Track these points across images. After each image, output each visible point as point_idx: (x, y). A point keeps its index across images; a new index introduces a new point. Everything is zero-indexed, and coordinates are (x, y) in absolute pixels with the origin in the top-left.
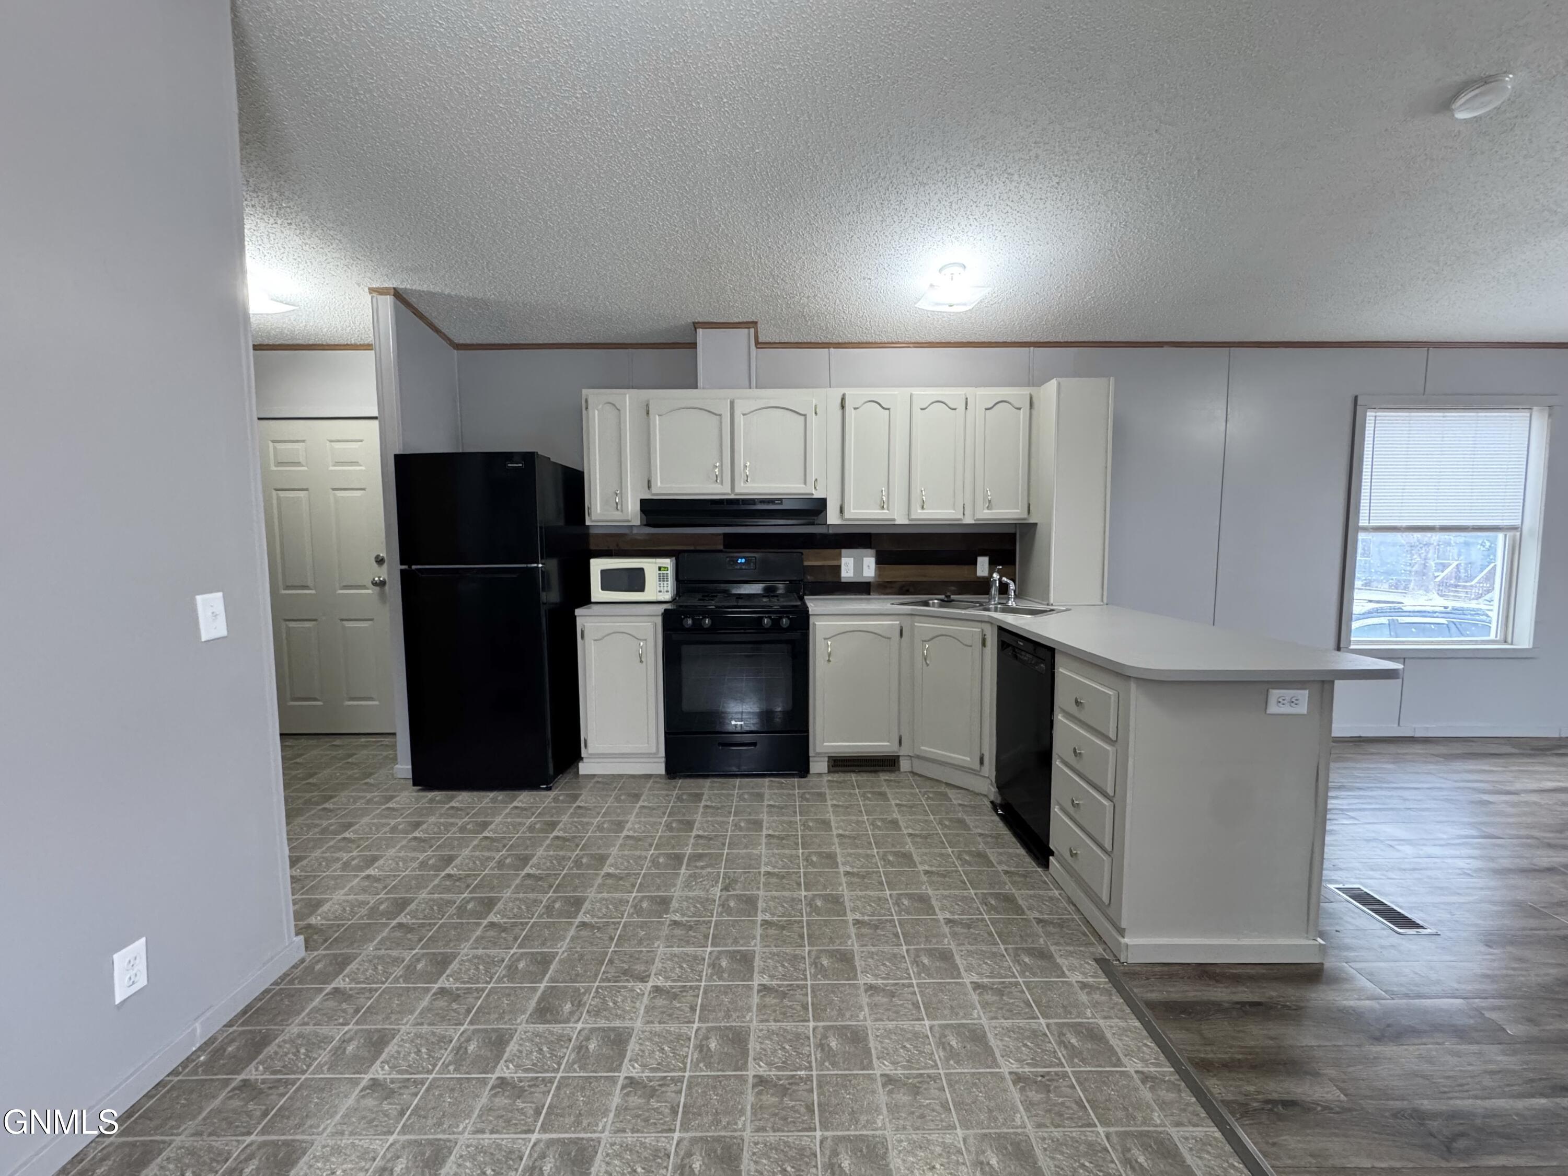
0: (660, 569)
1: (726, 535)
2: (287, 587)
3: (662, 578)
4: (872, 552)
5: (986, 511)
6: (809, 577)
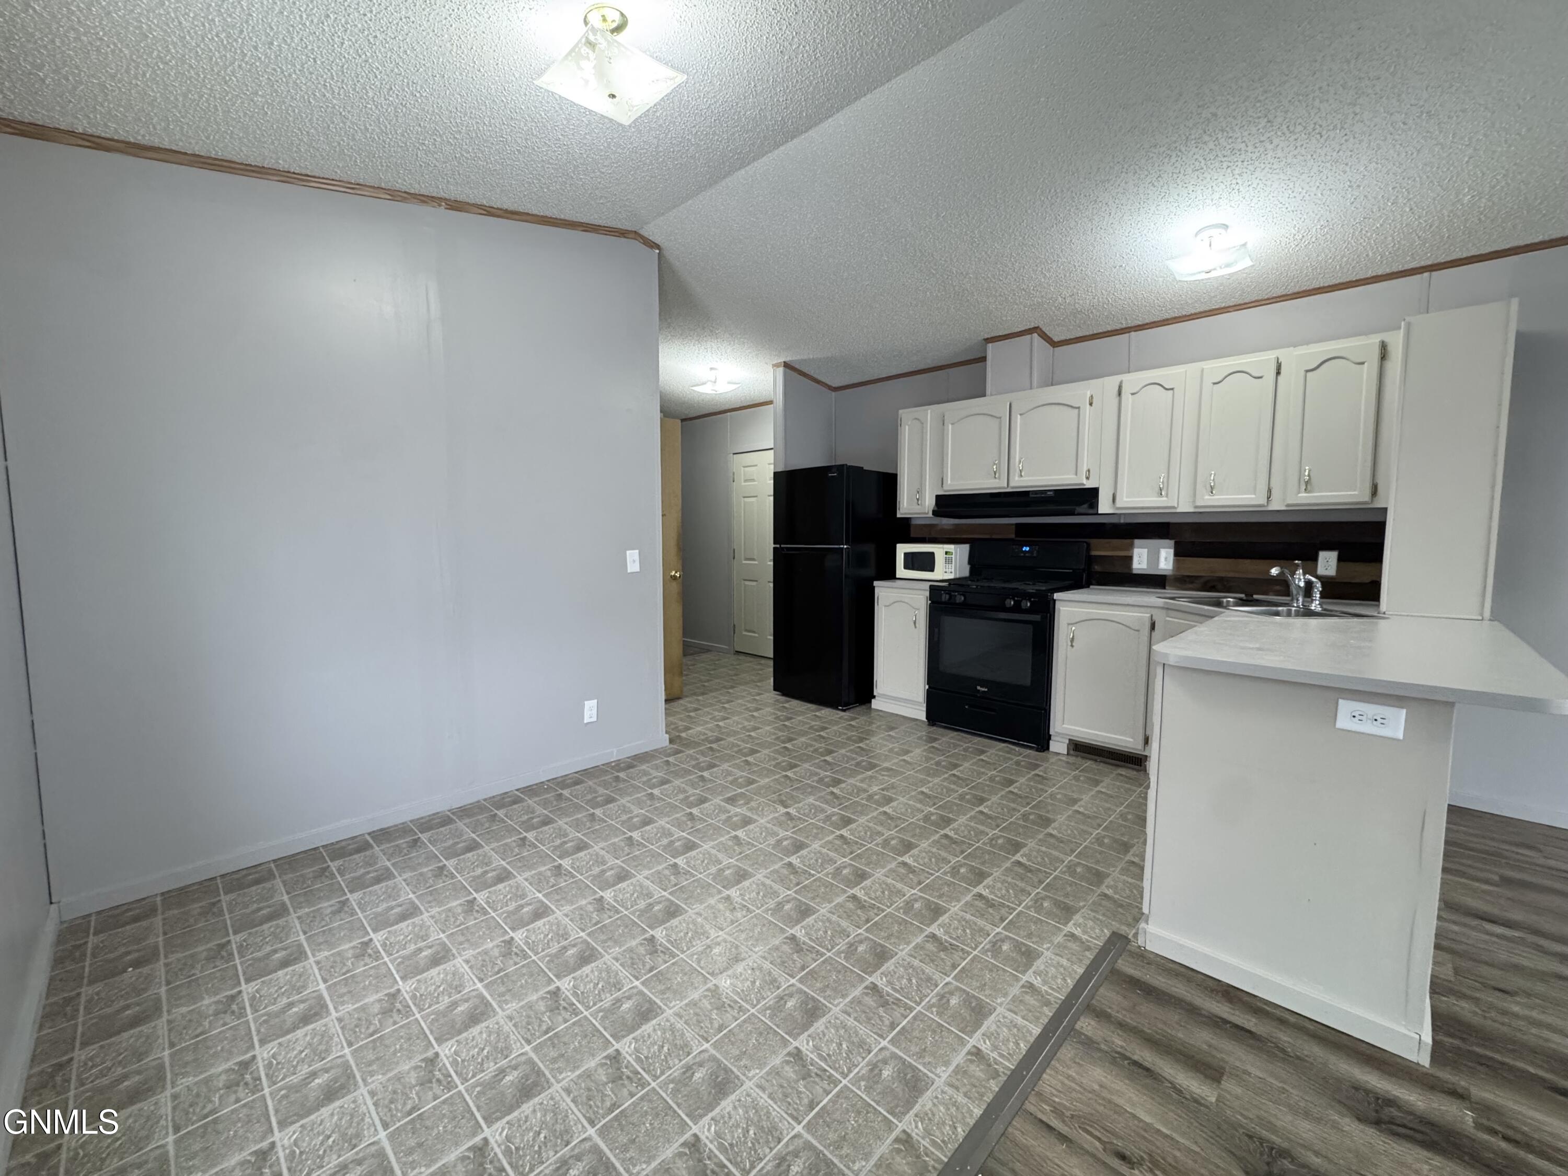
0: (947, 553)
1: (1017, 525)
4: (1171, 543)
6: (1097, 568)
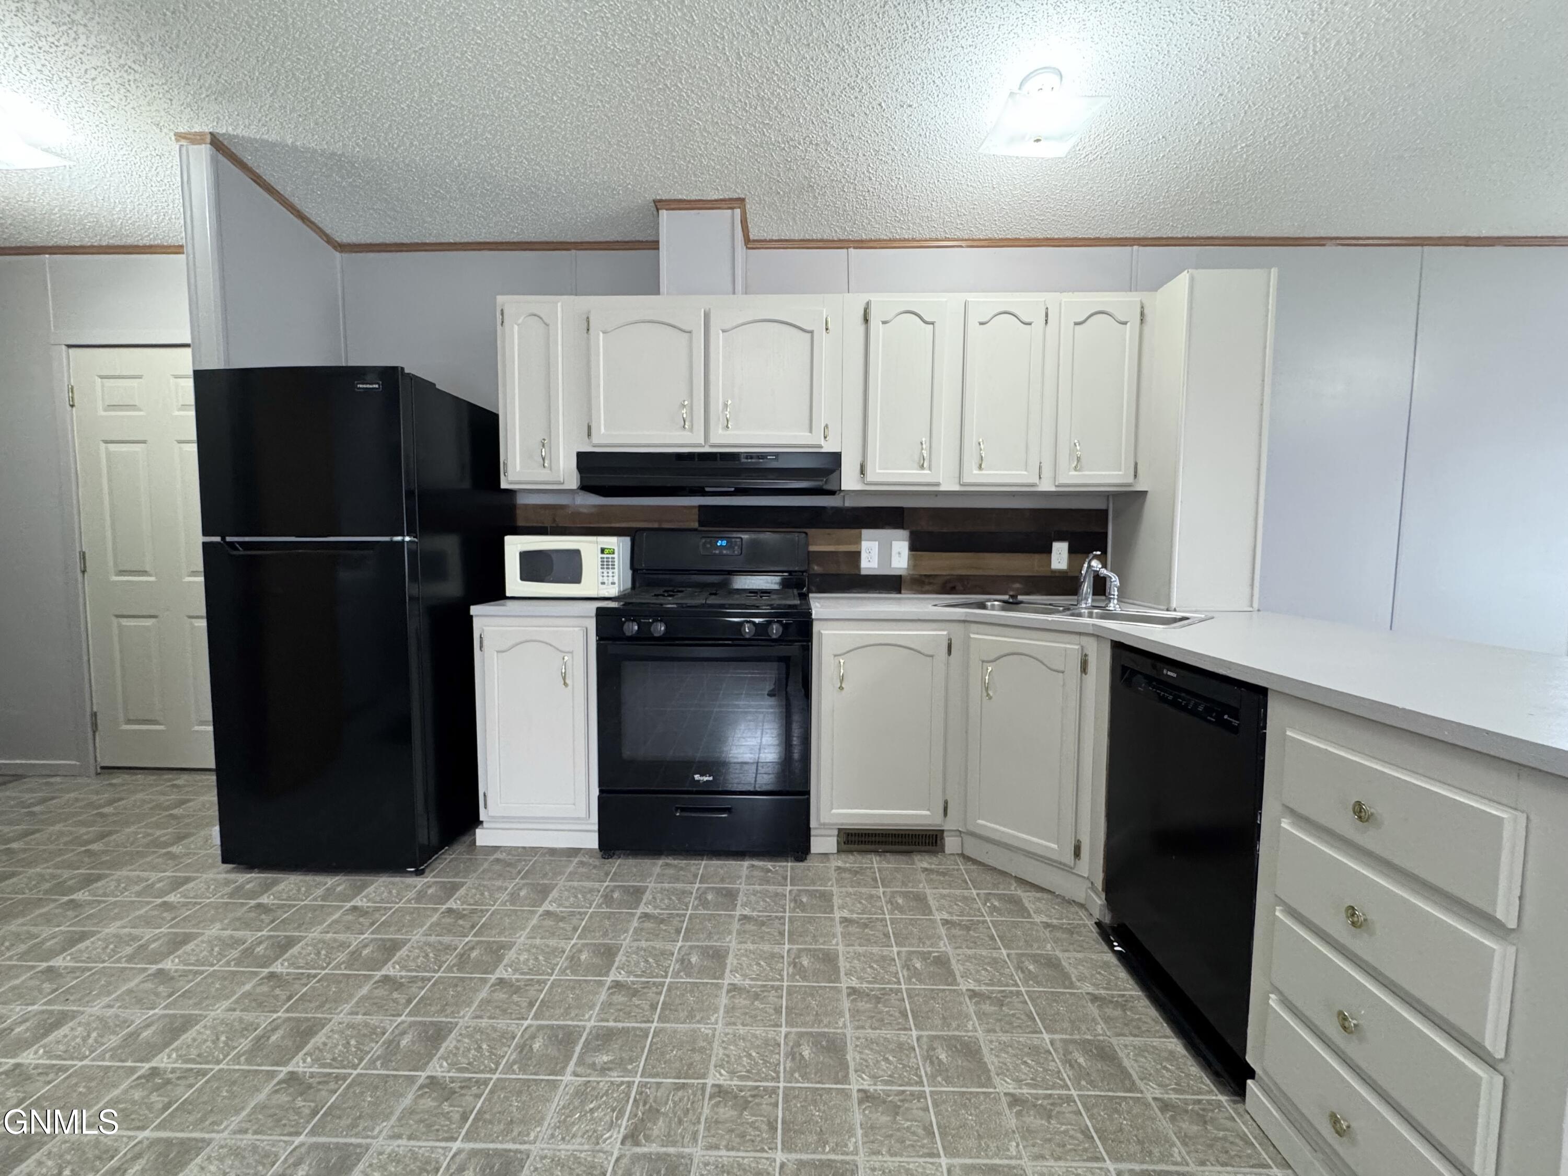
0: (603, 551)
1: (701, 507)
3: (606, 564)
4: (904, 534)
6: (816, 568)
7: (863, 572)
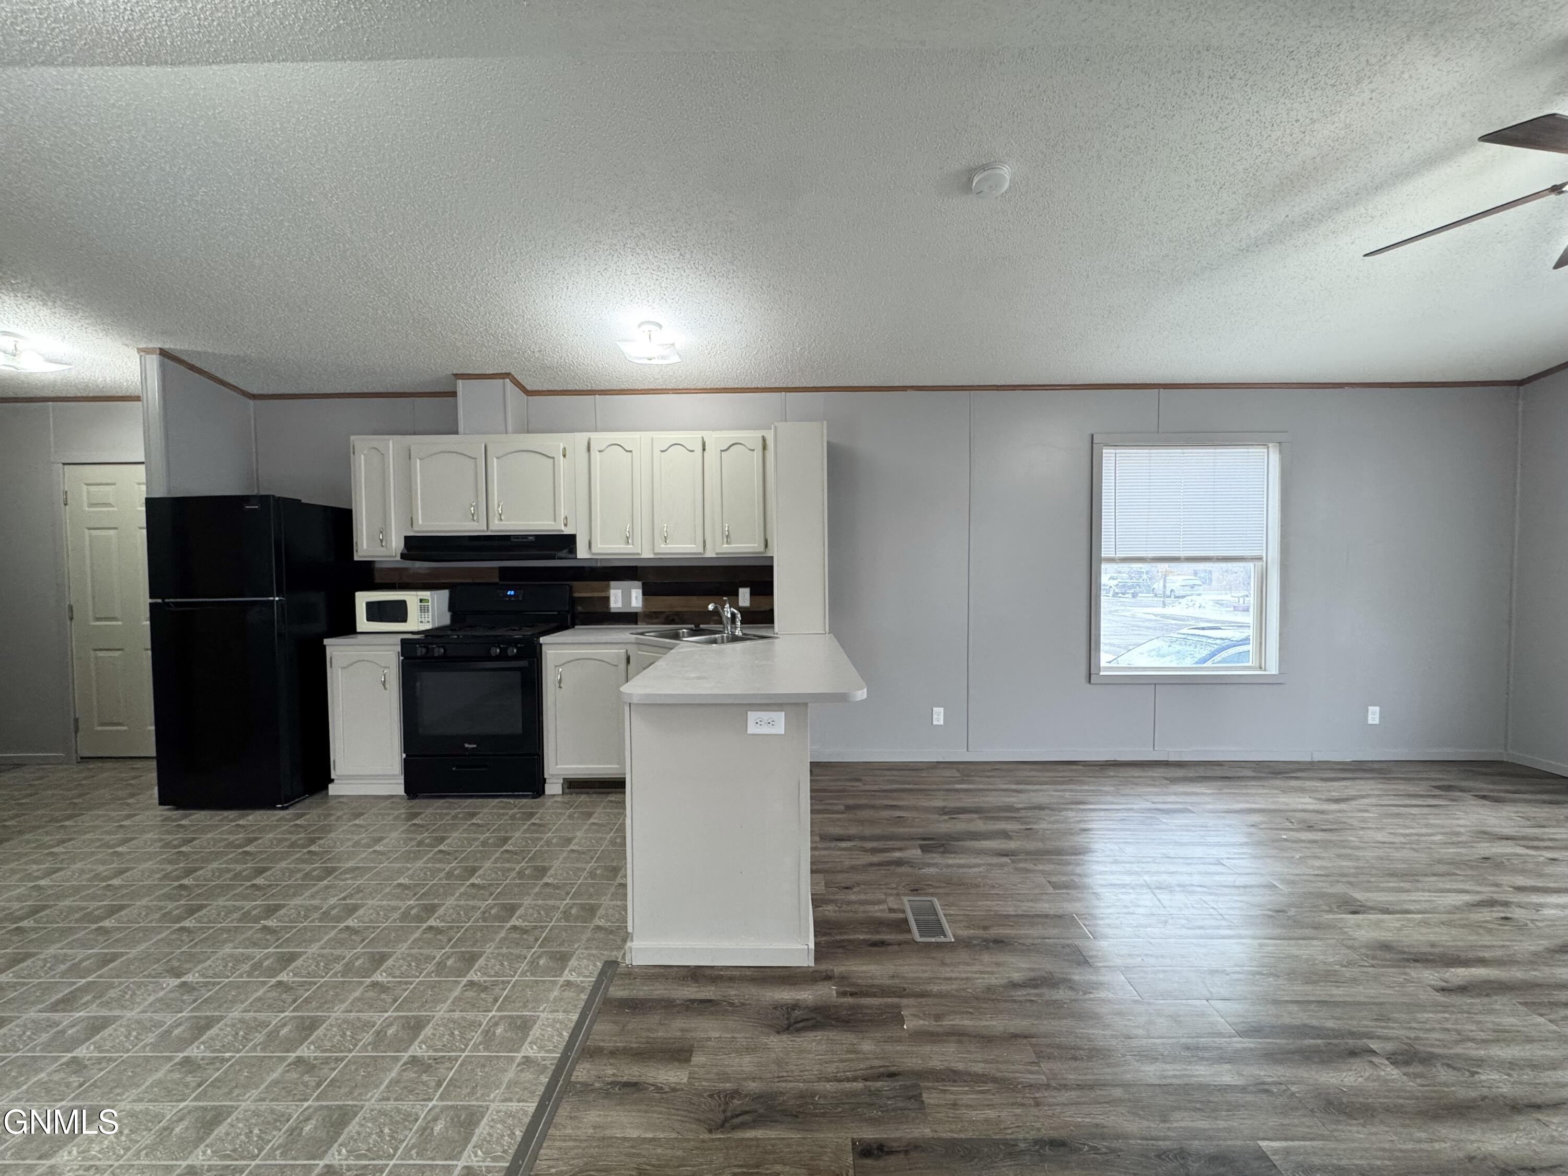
0: (421, 601)
1: (501, 569)
2: (98, 619)
3: (423, 610)
4: (639, 584)
5: (726, 546)
6: (579, 608)
7: (612, 611)
